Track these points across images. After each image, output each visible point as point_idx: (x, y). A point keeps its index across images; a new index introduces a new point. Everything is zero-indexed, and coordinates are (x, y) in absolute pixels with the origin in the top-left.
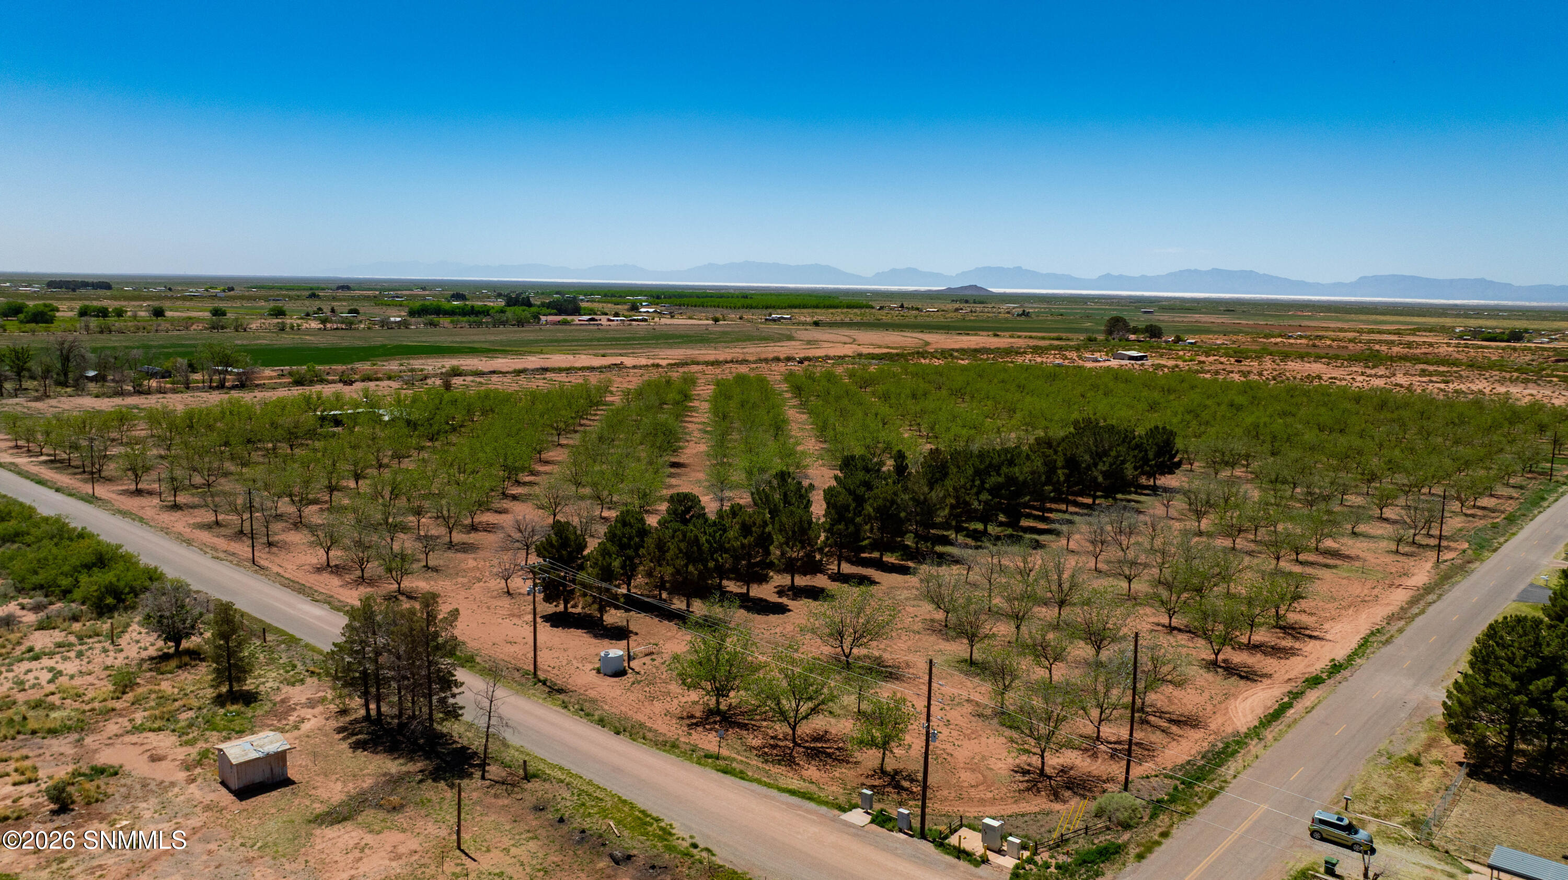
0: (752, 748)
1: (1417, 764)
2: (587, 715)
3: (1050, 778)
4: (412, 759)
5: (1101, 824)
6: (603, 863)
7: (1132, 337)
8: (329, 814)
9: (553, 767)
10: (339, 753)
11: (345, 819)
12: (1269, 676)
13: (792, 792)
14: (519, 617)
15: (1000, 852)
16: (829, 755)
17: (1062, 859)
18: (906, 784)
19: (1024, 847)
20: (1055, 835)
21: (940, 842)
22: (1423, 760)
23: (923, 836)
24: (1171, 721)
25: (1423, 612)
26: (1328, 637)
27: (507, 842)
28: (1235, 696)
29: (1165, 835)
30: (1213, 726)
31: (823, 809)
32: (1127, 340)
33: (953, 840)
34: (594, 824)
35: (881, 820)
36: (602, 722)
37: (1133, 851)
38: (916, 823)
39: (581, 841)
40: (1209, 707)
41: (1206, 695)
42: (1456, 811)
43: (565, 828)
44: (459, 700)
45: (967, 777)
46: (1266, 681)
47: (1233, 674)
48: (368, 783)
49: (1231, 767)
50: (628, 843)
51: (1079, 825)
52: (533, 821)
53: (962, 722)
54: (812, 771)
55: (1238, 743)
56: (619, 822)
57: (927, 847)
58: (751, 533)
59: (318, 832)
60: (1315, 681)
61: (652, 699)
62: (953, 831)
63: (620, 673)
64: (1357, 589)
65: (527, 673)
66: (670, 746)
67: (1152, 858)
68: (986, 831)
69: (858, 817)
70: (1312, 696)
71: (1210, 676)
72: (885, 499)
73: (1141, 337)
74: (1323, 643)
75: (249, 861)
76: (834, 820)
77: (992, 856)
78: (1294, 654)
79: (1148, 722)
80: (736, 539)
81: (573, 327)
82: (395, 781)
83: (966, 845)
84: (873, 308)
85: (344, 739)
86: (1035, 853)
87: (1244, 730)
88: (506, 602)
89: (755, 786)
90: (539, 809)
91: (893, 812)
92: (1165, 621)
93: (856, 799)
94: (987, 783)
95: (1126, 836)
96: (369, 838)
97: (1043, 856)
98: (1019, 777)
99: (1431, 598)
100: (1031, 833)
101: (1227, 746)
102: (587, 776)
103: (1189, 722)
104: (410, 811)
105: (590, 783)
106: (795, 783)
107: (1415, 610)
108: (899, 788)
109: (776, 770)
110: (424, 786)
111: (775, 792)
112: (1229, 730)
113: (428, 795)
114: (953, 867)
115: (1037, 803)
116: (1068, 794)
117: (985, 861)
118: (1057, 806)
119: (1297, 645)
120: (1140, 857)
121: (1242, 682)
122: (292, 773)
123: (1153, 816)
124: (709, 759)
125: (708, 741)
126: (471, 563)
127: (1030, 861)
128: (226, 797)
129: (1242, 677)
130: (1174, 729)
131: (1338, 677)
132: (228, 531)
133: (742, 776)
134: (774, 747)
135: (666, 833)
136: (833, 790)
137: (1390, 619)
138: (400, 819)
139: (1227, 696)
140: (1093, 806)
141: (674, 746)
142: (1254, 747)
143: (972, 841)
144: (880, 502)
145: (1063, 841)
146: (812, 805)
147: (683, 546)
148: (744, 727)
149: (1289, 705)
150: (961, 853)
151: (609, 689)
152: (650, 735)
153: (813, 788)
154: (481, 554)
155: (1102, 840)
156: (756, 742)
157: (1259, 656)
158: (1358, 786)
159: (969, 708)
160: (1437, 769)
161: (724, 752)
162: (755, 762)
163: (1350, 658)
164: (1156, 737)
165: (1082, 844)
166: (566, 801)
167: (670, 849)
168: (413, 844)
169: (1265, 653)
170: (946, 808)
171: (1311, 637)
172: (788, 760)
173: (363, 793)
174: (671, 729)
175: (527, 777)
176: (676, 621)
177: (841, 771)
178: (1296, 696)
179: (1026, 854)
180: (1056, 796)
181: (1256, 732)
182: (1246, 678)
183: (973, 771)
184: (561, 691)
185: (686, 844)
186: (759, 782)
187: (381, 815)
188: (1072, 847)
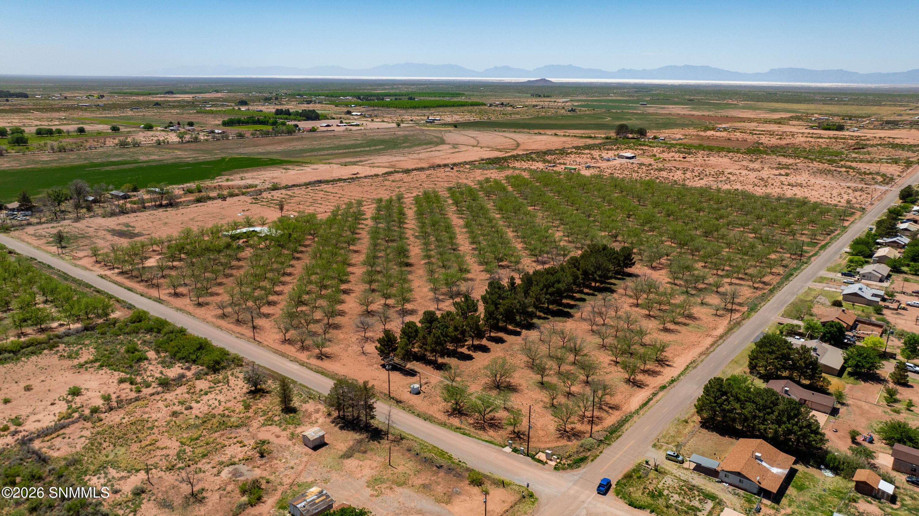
0: (470, 424)
1: (687, 422)
2: (413, 413)
3: (567, 432)
4: (361, 433)
5: (582, 449)
6: (435, 468)
7: (630, 136)
8: (344, 455)
9: (409, 434)
10: (336, 431)
11: (351, 457)
12: (647, 385)
13: (486, 441)
14: (372, 365)
15: (551, 460)
16: (496, 426)
17: (569, 462)
18: (522, 436)
19: (558, 458)
20: (568, 454)
21: (533, 457)
22: (689, 421)
23: (528, 456)
24: (610, 408)
25: (714, 350)
26: (675, 365)
27: (403, 463)
28: (634, 395)
29: (601, 452)
30: (624, 409)
31: (497, 447)
32: (628, 138)
33: (537, 457)
34: (428, 455)
35: (515, 450)
36: (418, 415)
37: (591, 458)
38: (526, 452)
39: (426, 461)
40: (624, 401)
41: (624, 395)
42: (692, 440)
43: (419, 457)
44: (375, 413)
45: (541, 433)
46: (646, 388)
47: (635, 385)
48: (351, 443)
49: (627, 426)
50: (440, 461)
51: (575, 450)
52: (408, 455)
53: (539, 410)
54: (491, 432)
55: (630, 416)
56: (435, 454)
57: (529, 459)
58: (458, 330)
59: (344, 461)
60: (663, 388)
61: (432, 404)
62: (537, 454)
63: (418, 393)
64: (693, 338)
65: (385, 395)
66: (443, 425)
67: (595, 461)
68: (547, 454)
69: (508, 449)
70: (661, 394)
71: (626, 386)
72: (508, 306)
73: (635, 136)
74: (672, 368)
75: (329, 472)
76: (501, 451)
77: (548, 461)
78: (659, 375)
79: (602, 408)
80: (452, 332)
81: (319, 135)
82: (360, 442)
83: (541, 458)
84: (485, 105)
85: (335, 426)
86: (561, 460)
87: (633, 411)
88: (363, 358)
89: (474, 439)
90: (409, 450)
91: (518, 447)
92: (615, 359)
93: (507, 444)
94: (547, 435)
95: (589, 453)
96: (361, 463)
97: (564, 461)
98: (558, 432)
99: (721, 341)
100: (561, 453)
101: (627, 417)
102: (421, 438)
103: (615, 408)
104: (369, 453)
105: (422, 440)
106: (487, 438)
107: (712, 349)
108: (520, 437)
109: (480, 432)
110: (369, 443)
111: (480, 441)
112: (629, 411)
113: (373, 446)
114: (537, 466)
115: (563, 442)
116: (573, 438)
117: (546, 463)
118: (569, 443)
119: (662, 370)
120: (592, 460)
121: (638, 389)
122: (326, 441)
123: (599, 446)
124: (457, 429)
125: (456, 421)
126: (342, 336)
127: (560, 463)
128: (310, 451)
129: (638, 386)
130: (610, 411)
131: (672, 385)
132: (231, 321)
133: (469, 435)
134: (478, 423)
135: (450, 458)
136: (499, 440)
137: (701, 354)
138: (367, 455)
139: (631, 395)
140: (579, 443)
141: (445, 425)
142: (636, 418)
143: (542, 456)
144: (506, 307)
145: (570, 456)
146: (493, 446)
147: (434, 339)
148: (466, 415)
149: (651, 399)
150: (540, 461)
151: (415, 400)
152: (436, 420)
153: (492, 439)
154: (344, 330)
155: (581, 455)
156: (472, 422)
157: (647, 376)
158: (665, 432)
159: (541, 404)
160: (692, 424)
161: (463, 426)
162: (473, 430)
163: (679, 376)
164: (604, 415)
165: (576, 457)
166: (417, 448)
167: (453, 463)
168: (375, 464)
169: (649, 374)
170: (535, 445)
171: (668, 365)
172: (483, 428)
173: (351, 447)
174: (442, 417)
175: (402, 439)
176: (432, 366)
177: (501, 432)
178: (655, 394)
179: (558, 461)
180: (569, 439)
181: (637, 412)
182: (638, 387)
183: (543, 430)
184: (400, 402)
185: (457, 461)
186: (475, 438)
187: (361, 455)
188: (572, 458)
